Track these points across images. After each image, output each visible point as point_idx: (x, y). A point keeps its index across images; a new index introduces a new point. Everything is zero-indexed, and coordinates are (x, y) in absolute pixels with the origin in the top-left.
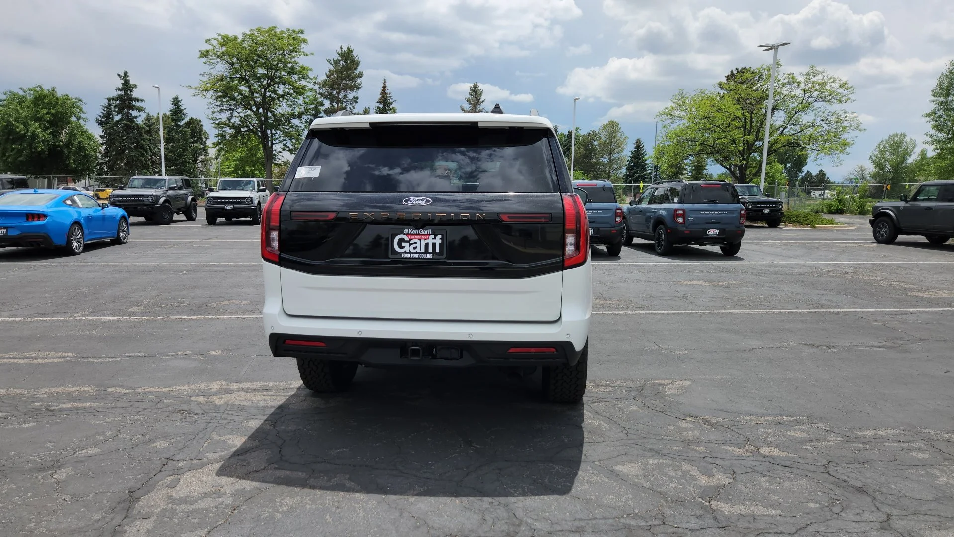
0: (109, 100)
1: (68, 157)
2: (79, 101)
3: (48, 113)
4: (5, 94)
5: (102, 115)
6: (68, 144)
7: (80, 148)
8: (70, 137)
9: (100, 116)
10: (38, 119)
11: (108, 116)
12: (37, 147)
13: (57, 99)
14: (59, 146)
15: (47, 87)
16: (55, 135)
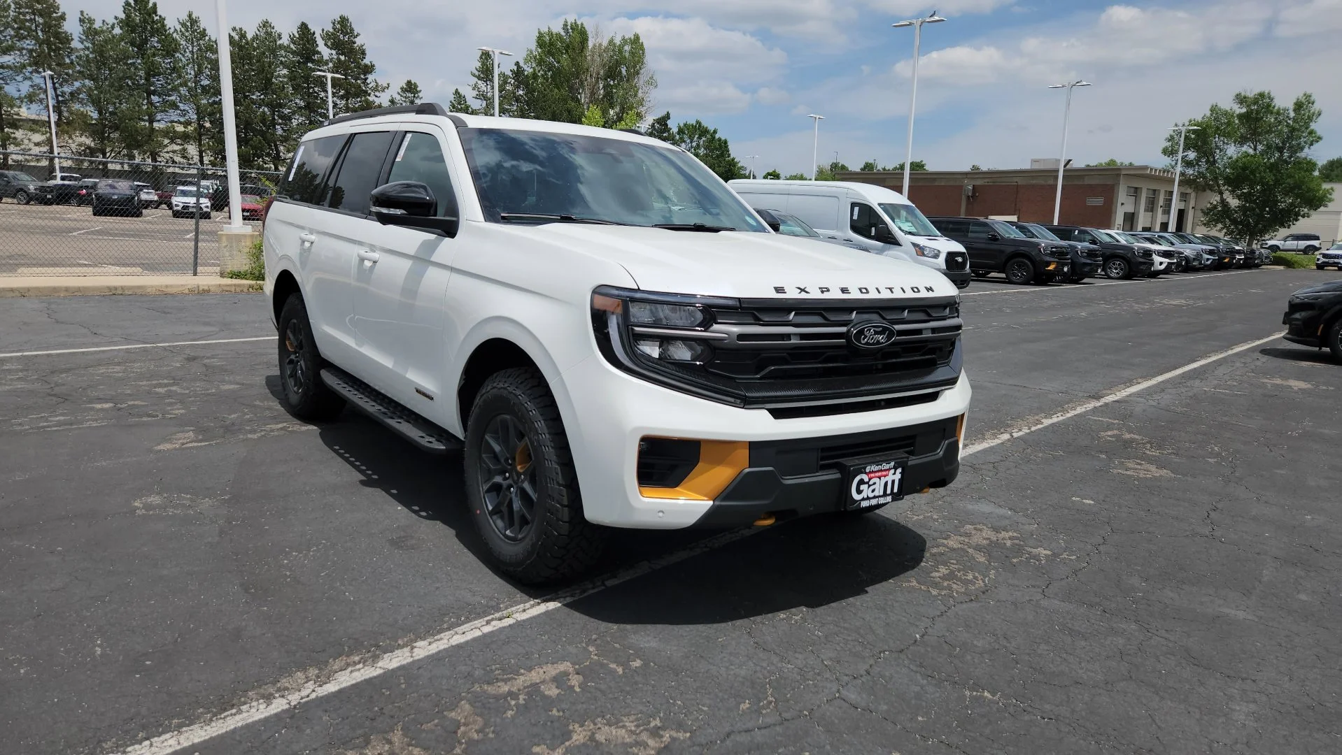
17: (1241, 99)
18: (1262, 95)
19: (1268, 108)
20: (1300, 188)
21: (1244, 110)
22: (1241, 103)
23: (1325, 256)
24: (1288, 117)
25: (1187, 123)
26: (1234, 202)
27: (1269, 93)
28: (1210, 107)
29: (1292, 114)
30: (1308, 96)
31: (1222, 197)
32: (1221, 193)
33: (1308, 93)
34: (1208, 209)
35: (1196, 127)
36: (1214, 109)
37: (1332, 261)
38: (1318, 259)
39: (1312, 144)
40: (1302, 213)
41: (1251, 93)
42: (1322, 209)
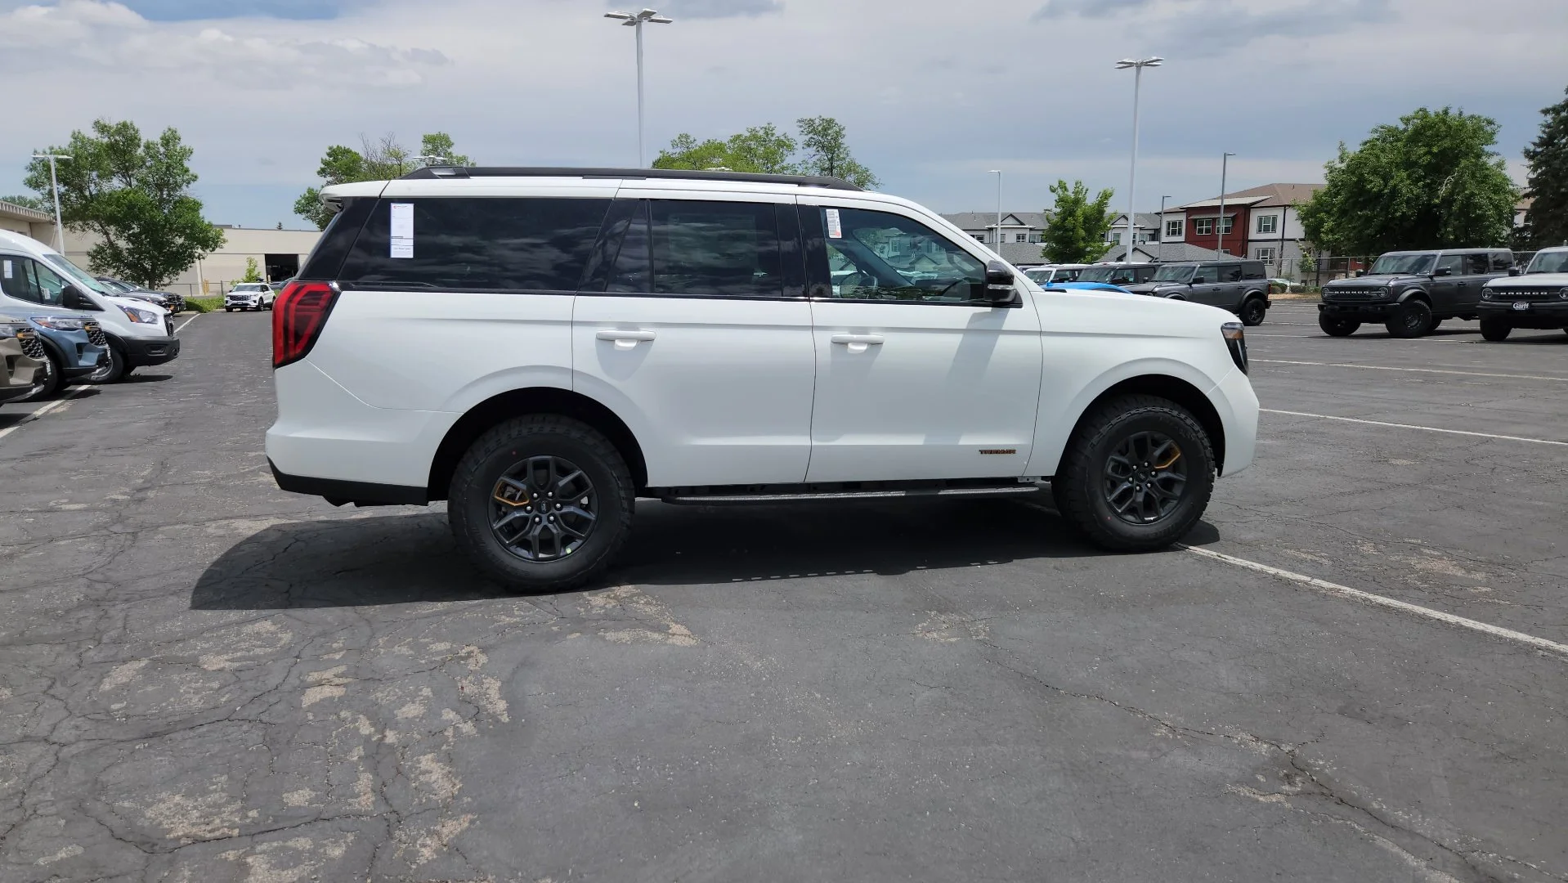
0: (1546, 112)
1: (1446, 225)
2: (1490, 123)
3: (1429, 153)
4: (1376, 131)
5: (1537, 141)
6: (1448, 201)
7: (1469, 205)
8: (1454, 189)
9: (1534, 144)
10: (1409, 165)
11: (1548, 141)
12: (1396, 211)
13: (1450, 127)
14: (1436, 206)
15: (1434, 108)
16: (1432, 189)
17: (102, 128)
18: (125, 125)
19: (133, 141)
20: (191, 228)
21: (106, 140)
22: (103, 132)
23: (233, 298)
24: (158, 152)
25: (48, 151)
26: (122, 244)
27: (131, 124)
28: (71, 134)
29: (162, 150)
30: (174, 132)
31: (109, 239)
32: (106, 234)
33: (173, 127)
34: (95, 251)
35: (66, 157)
36: (76, 137)
37: (240, 302)
38: (227, 302)
39: (189, 183)
40: (197, 255)
41: (113, 121)
42: (218, 250)
